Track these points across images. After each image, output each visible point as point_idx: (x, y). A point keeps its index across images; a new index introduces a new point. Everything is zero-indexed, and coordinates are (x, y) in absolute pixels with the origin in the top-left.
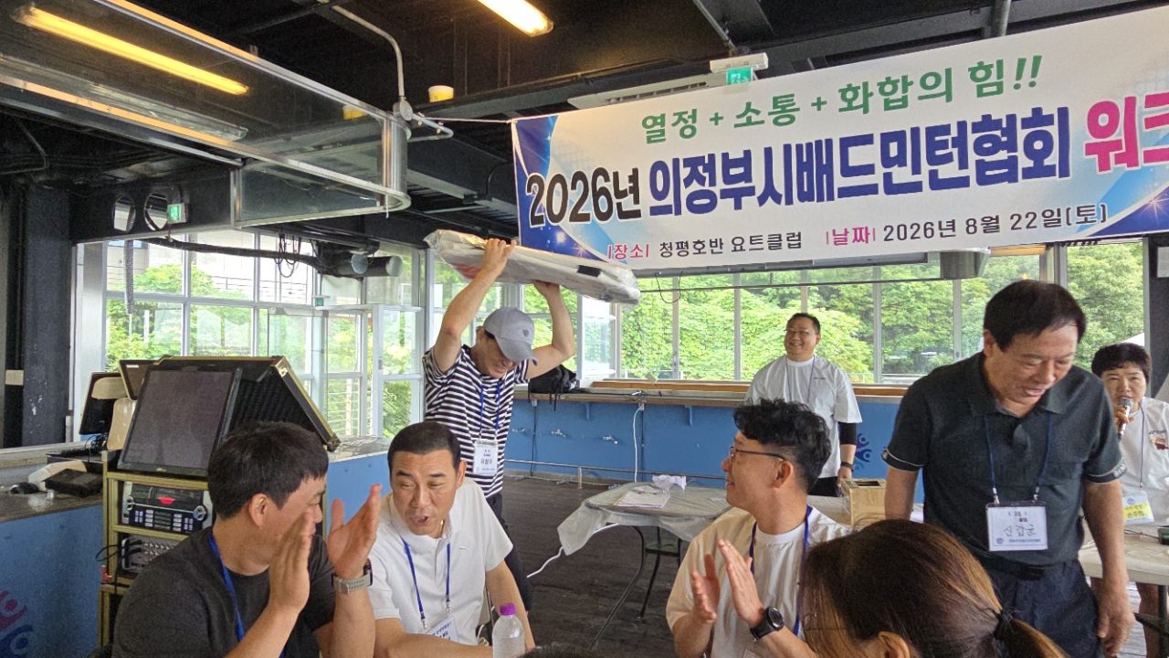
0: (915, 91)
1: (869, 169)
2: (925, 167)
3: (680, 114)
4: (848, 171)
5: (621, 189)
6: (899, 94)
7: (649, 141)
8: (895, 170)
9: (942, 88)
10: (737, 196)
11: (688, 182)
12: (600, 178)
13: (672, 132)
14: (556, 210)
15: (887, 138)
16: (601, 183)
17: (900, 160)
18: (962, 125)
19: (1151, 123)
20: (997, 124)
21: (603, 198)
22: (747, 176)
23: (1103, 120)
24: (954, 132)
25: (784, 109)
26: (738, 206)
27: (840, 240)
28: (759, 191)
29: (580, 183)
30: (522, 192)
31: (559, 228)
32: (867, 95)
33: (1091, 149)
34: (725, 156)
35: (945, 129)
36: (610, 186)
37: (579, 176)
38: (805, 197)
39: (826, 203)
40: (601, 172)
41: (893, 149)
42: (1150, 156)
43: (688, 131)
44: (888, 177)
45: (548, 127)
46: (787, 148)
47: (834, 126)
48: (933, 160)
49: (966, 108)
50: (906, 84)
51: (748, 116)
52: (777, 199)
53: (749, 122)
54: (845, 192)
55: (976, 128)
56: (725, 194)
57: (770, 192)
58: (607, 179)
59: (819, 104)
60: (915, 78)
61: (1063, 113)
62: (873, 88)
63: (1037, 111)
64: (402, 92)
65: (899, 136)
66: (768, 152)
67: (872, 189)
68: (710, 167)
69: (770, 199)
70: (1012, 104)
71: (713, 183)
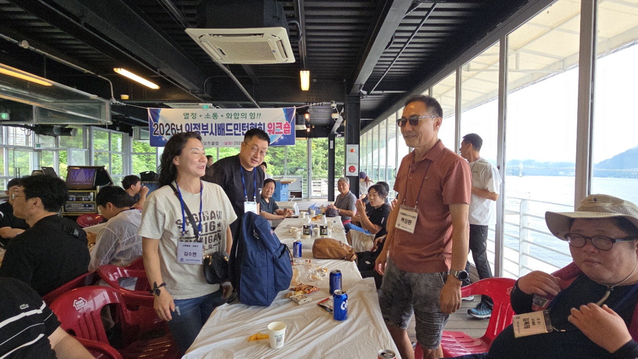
0: (240, 116)
1: (231, 130)
2: (242, 131)
3: (192, 114)
4: (228, 130)
5: (178, 128)
6: (237, 116)
7: (185, 118)
8: (236, 131)
9: (245, 116)
10: (205, 133)
11: (194, 129)
12: (173, 126)
13: (190, 117)
14: (162, 133)
15: (235, 124)
16: (173, 127)
17: (237, 129)
18: (248, 124)
19: (277, 127)
20: (254, 124)
21: (173, 130)
22: (207, 129)
23: (270, 126)
24: (247, 125)
25: (215, 116)
26: (205, 135)
27: (226, 144)
28: (210, 132)
29: (168, 126)
30: (151, 126)
31: (163, 137)
32: (231, 115)
33: (268, 131)
34: (202, 124)
35: (245, 124)
36: (175, 128)
37: (167, 124)
38: (219, 134)
39: (223, 136)
40: (173, 124)
41: (236, 126)
42: (276, 133)
43: (194, 118)
44: (235, 132)
45: (159, 111)
46: (216, 124)
47: (225, 121)
48: (243, 130)
49: (248, 121)
50: (238, 115)
51: (208, 116)
52: (213, 134)
53: (208, 118)
54: (227, 134)
55: (250, 124)
56: (202, 132)
57: (212, 133)
58: (174, 126)
59: (222, 116)
60: (240, 114)
61: (264, 124)
62: (232, 114)
63: (260, 123)
64: (112, 95)
65: (237, 124)
66: (212, 124)
67: (232, 134)
68: (199, 126)
69: (212, 135)
70: (256, 121)
71: (200, 130)
